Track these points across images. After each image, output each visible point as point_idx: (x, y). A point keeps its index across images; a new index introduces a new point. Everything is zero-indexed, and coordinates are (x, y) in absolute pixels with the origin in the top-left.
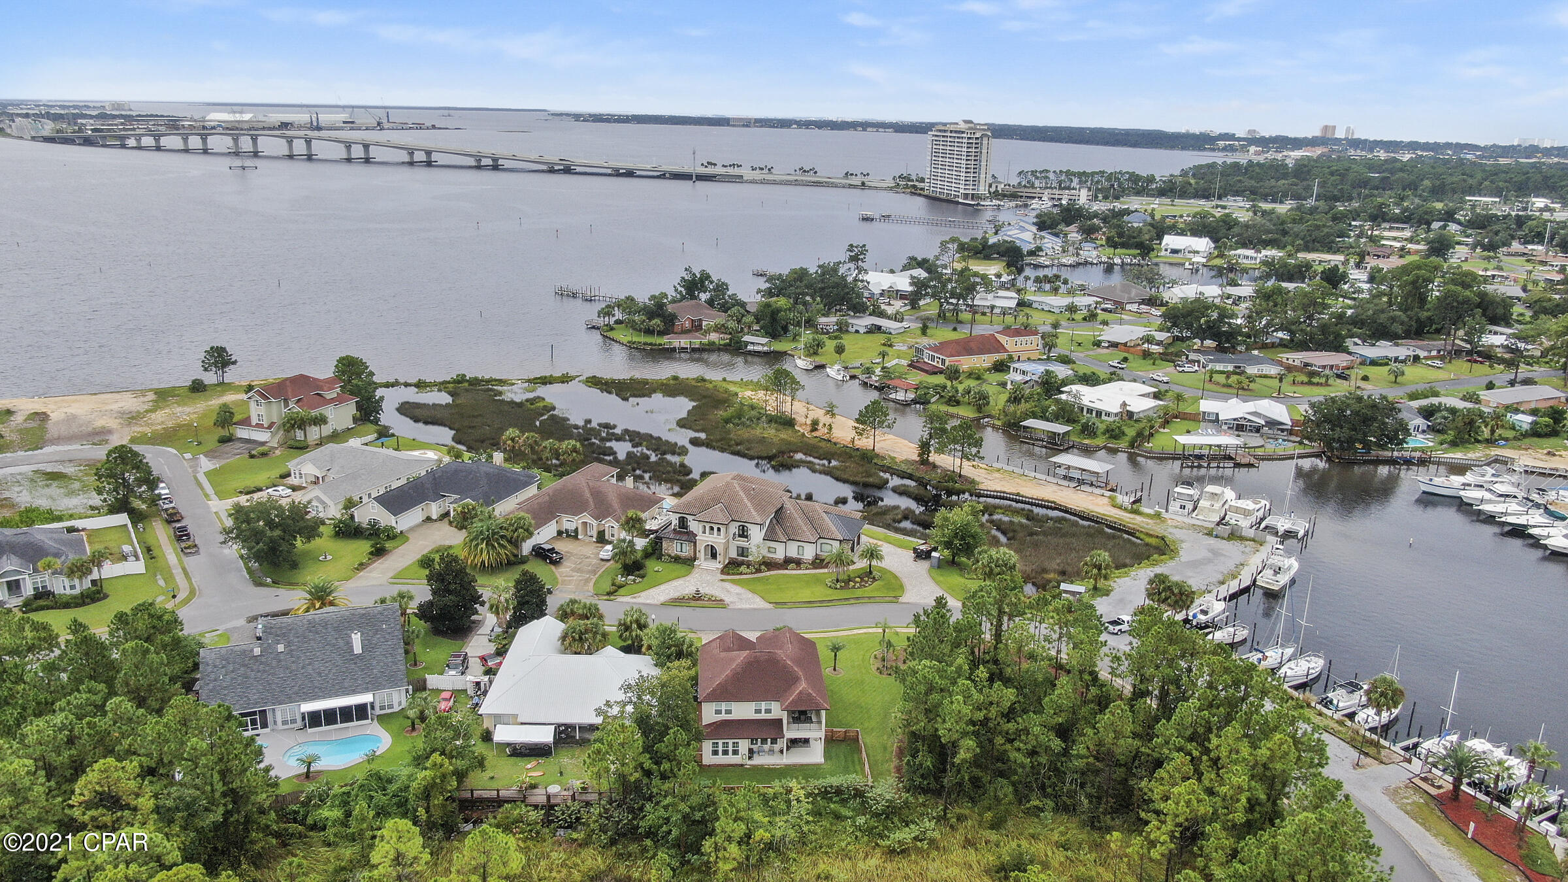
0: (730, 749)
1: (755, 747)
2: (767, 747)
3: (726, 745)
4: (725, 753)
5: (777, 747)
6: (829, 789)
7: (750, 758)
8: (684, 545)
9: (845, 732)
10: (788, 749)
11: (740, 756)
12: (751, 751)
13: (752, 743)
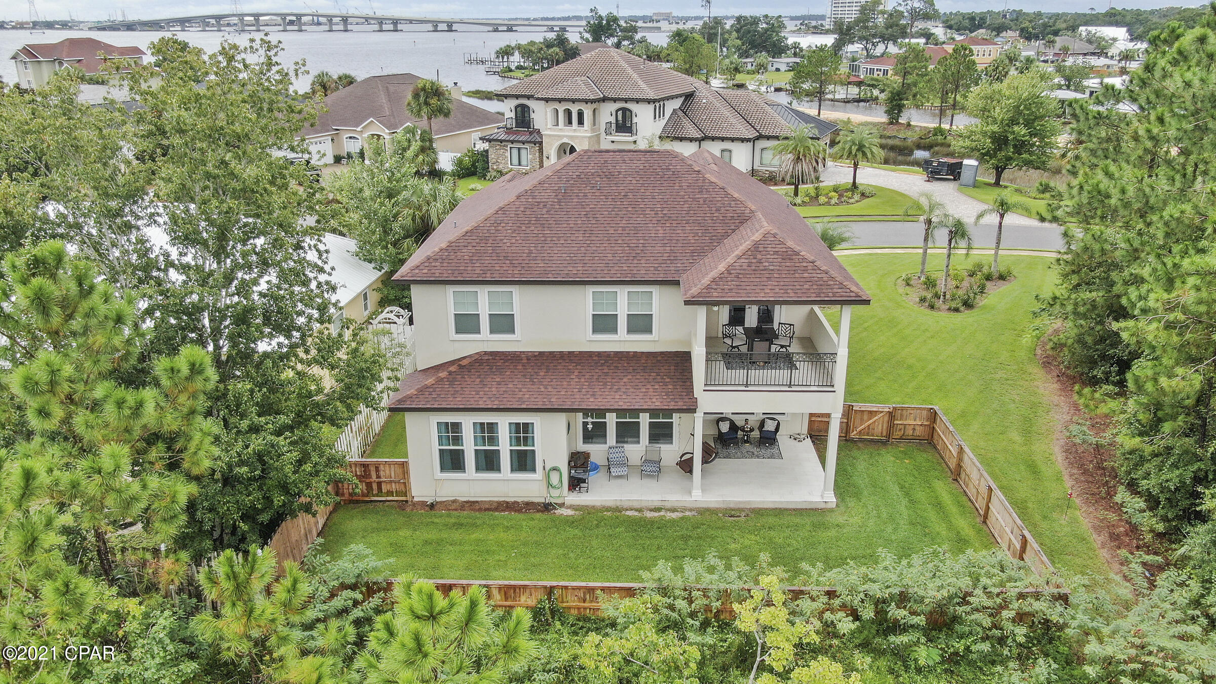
0: (505, 446)
1: (597, 452)
2: (635, 451)
3: (488, 432)
4: (489, 462)
5: (670, 453)
6: (896, 613)
7: (575, 484)
8: (523, 152)
9: (891, 415)
10: (708, 454)
11: (539, 475)
12: (579, 461)
13: (588, 437)
